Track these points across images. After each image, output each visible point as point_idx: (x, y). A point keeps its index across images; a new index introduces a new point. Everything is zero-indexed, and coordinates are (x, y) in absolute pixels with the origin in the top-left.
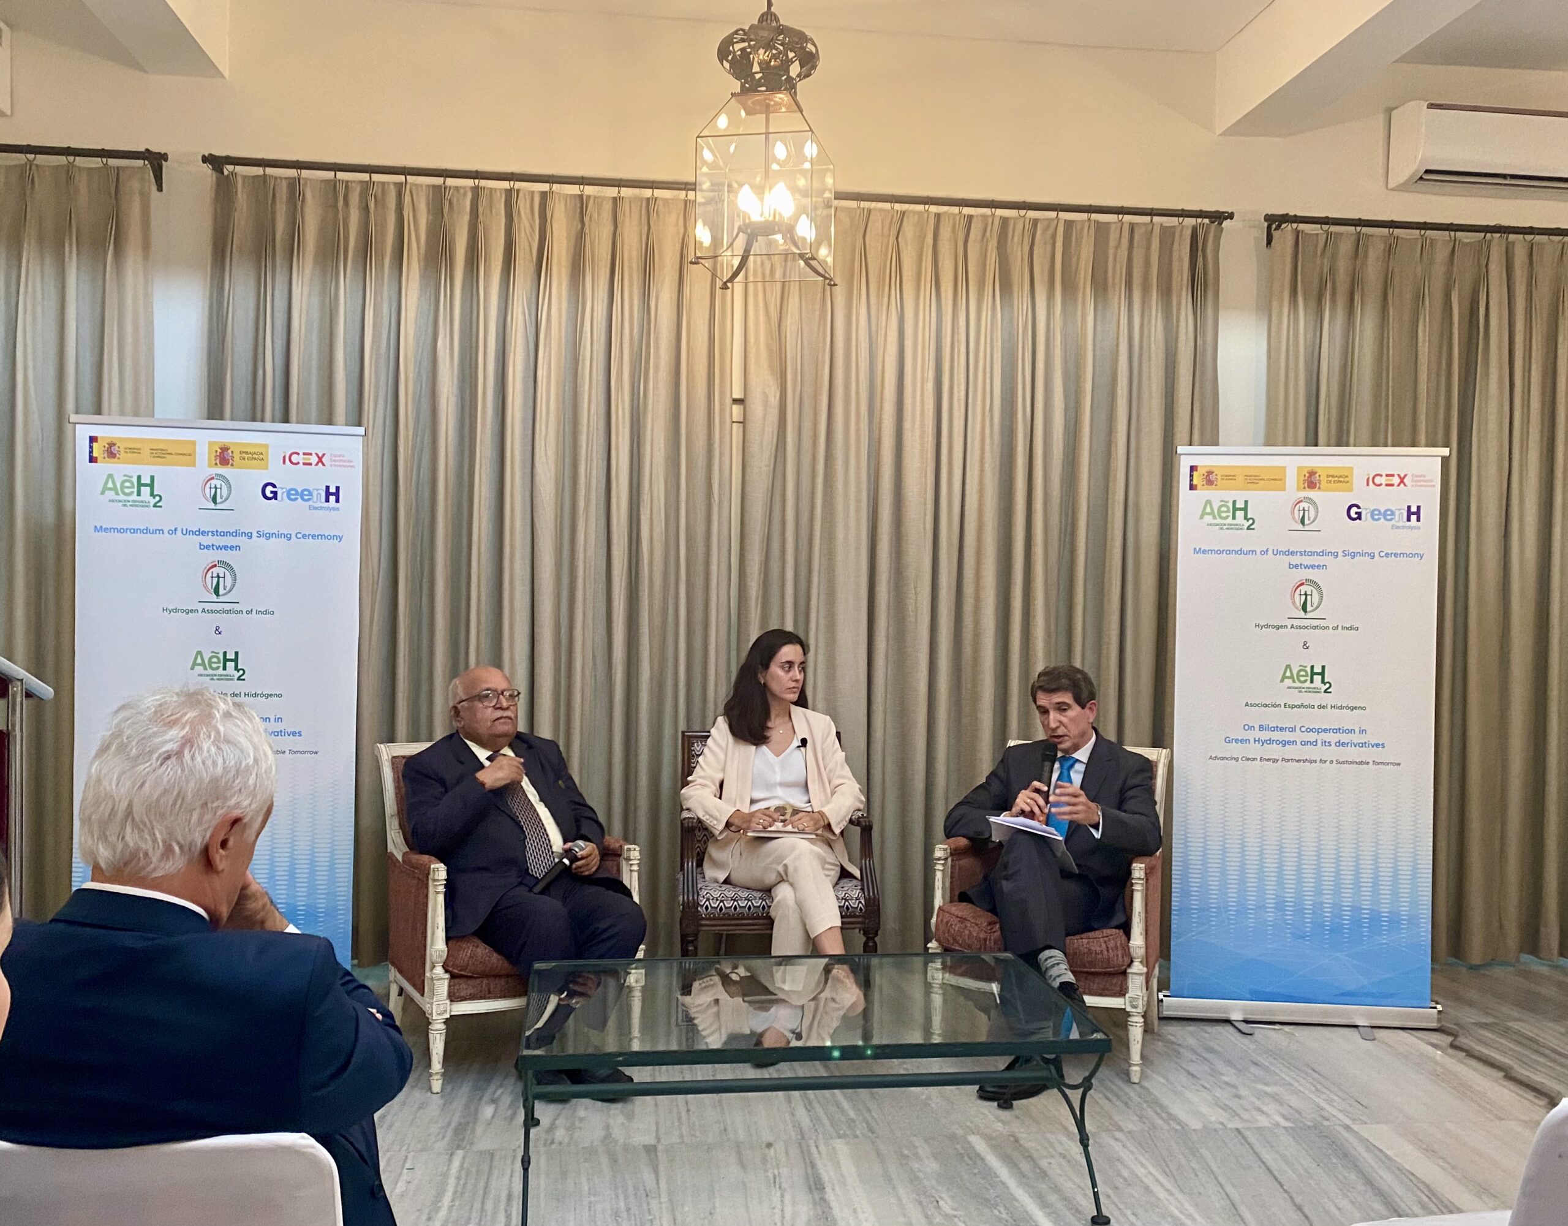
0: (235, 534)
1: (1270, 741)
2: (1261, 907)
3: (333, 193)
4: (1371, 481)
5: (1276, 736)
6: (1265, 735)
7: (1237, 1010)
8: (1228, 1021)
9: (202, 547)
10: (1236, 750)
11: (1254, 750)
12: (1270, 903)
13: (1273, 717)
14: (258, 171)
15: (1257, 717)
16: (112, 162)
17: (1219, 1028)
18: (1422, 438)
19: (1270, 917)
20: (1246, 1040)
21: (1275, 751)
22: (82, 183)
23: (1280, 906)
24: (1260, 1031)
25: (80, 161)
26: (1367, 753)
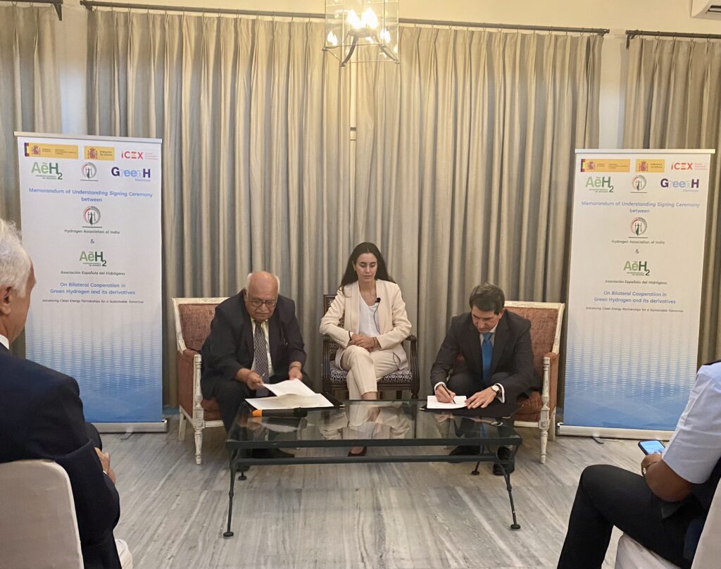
0: (99, 193)
1: (617, 300)
2: (610, 382)
3: (147, 20)
4: (674, 167)
5: (621, 297)
7: (598, 432)
8: (591, 437)
9: (84, 200)
10: (599, 304)
11: (609, 304)
12: (615, 380)
14: (109, 9)
15: (612, 287)
16: (35, 4)
17: (586, 441)
18: (703, 144)
20: (599, 446)
21: (619, 305)
22: (20, 15)
23: (619, 381)
24: (606, 442)
26: (667, 306)
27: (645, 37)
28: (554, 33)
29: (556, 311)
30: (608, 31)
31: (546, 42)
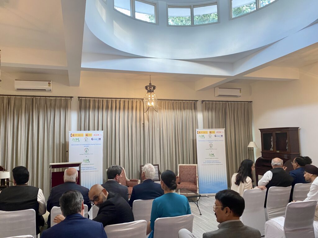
0: (88, 144)
1: (208, 163)
2: (209, 182)
3: (94, 101)
4: (217, 132)
5: (209, 162)
6: (208, 162)
7: (207, 195)
8: (206, 196)
9: (84, 146)
10: (205, 164)
11: (207, 164)
12: (210, 182)
13: (209, 160)
14: (85, 99)
15: (207, 160)
16: (67, 98)
17: (205, 197)
18: (221, 127)
19: (210, 183)
20: (208, 198)
21: (209, 164)
22: (62, 101)
23: (211, 182)
24: (210, 197)
25: (62, 98)
26: (219, 163)
27: (206, 102)
28: (187, 101)
29: (196, 166)
30: (198, 101)
31: (185, 103)
